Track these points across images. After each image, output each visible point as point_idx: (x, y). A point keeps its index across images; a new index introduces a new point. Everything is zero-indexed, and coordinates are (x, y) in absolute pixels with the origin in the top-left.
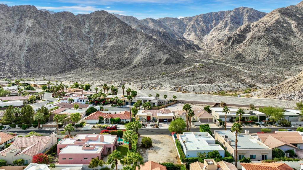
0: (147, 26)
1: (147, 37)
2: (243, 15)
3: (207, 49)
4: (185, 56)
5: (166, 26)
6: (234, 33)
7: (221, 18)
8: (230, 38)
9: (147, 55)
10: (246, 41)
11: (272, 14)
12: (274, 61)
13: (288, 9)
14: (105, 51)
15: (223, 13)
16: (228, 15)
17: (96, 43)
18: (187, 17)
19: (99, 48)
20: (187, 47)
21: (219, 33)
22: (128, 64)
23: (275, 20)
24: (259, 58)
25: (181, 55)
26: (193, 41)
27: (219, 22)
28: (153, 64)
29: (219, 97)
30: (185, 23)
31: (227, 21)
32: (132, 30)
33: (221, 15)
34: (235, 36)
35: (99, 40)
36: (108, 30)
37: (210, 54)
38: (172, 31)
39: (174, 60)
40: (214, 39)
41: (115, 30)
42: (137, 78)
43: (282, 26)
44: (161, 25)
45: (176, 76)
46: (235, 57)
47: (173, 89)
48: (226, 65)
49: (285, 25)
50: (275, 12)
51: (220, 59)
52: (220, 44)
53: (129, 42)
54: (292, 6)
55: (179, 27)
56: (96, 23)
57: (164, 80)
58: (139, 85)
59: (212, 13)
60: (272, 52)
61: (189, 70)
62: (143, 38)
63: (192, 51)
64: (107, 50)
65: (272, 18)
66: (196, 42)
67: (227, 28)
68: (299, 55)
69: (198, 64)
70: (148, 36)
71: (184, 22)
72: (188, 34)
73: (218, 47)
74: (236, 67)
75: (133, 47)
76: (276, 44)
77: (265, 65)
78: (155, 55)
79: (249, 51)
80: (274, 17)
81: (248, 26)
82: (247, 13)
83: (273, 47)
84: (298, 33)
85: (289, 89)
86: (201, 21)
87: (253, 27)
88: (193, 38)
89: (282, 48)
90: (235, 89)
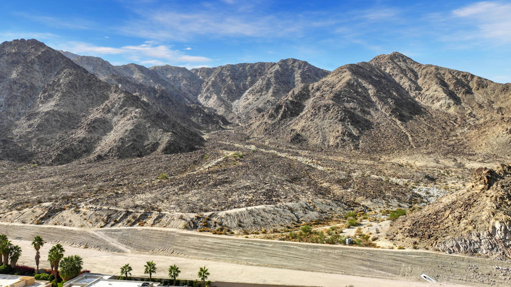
0: (130, 78)
1: (129, 98)
2: (293, 71)
3: (240, 124)
4: (203, 137)
5: (167, 80)
6: (284, 98)
7: (261, 74)
8: (280, 107)
9: (126, 134)
10: (304, 113)
11: (339, 72)
12: (352, 148)
13: (360, 67)
14: (32, 122)
15: (262, 65)
16: (271, 69)
17: (9, 105)
18: (203, 68)
19: (17, 116)
20: (206, 119)
21: (259, 97)
22: (85, 152)
23: (345, 81)
24: (329, 142)
25: (196, 135)
26: (215, 108)
27: (258, 80)
28: (141, 153)
30: (201, 77)
31: (269, 78)
32: (97, 81)
33: (259, 68)
34: (286, 103)
35: (19, 98)
36: (43, 79)
37: (247, 132)
38: (178, 89)
39: (184, 144)
40: (250, 107)
41: (59, 80)
42: (100, 190)
43: (356, 92)
44: (158, 78)
45: (192, 183)
46: (290, 139)
47: (189, 223)
48: (279, 154)
49: (360, 90)
50: (344, 70)
51: (267, 143)
52: (263, 115)
53: (88, 106)
54: (364, 62)
55: (189, 84)
56: (15, 63)
57: (165, 196)
58: (102, 213)
59: (245, 64)
60: (348, 132)
61: (216, 168)
62: (119, 98)
63: (214, 126)
64: (36, 121)
65: (340, 78)
66: (221, 111)
67: (271, 90)
68: (385, 138)
69: (231, 153)
70: (130, 95)
71: (199, 77)
72: (206, 97)
73: (260, 122)
74: (300, 159)
75: (98, 116)
76: (352, 119)
77: (341, 154)
78: (145, 134)
79: (313, 129)
80: (343, 78)
81: (306, 89)
82: (299, 68)
83: (348, 125)
84: (379, 104)
85: (462, 225)
86: (227, 77)
87: (313, 91)
88: (215, 104)
89: (361, 127)
90: (324, 216)
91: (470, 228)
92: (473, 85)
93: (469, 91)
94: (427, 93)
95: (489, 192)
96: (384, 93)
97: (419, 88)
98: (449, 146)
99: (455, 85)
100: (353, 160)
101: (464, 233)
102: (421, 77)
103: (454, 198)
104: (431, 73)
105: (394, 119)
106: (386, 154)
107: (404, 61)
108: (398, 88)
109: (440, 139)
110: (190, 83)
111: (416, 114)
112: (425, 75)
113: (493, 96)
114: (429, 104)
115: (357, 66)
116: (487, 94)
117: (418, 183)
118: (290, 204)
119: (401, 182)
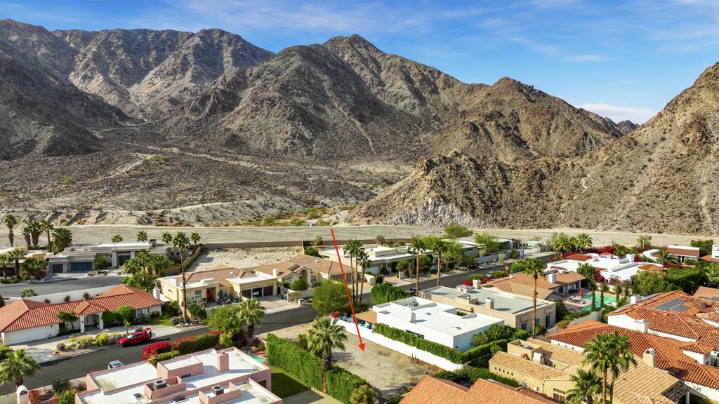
2: (221, 48)
3: (146, 120)
5: (11, 45)
6: (210, 86)
7: (172, 48)
8: (206, 97)
10: (240, 107)
11: (287, 55)
12: (305, 154)
13: (313, 51)
15: (174, 34)
16: (187, 42)
18: (75, 31)
21: (171, 82)
23: (294, 68)
24: (275, 145)
25: (85, 132)
26: (101, 95)
27: (167, 57)
28: (8, 154)
29: (275, 229)
31: (186, 56)
33: (169, 39)
34: (216, 93)
37: (161, 132)
38: (33, 61)
40: (158, 96)
43: (308, 83)
46: (224, 142)
47: (141, 218)
48: (214, 159)
49: (312, 81)
50: (293, 53)
51: (192, 146)
52: (182, 109)
54: (317, 45)
57: (91, 199)
59: (145, 31)
60: (299, 134)
61: (138, 172)
63: (106, 121)
65: (288, 63)
66: (112, 99)
67: (189, 73)
68: (343, 142)
69: (148, 156)
71: (70, 44)
72: (85, 77)
73: (179, 117)
74: (243, 164)
76: (304, 118)
77: (290, 160)
78: (9, 128)
79: (254, 129)
80: (292, 63)
81: (241, 74)
82: (229, 44)
83: (299, 125)
84: (336, 100)
85: (405, 203)
86: (117, 47)
87: (251, 78)
88: (100, 88)
89: (314, 128)
90: (284, 212)
91: (411, 204)
92: (440, 83)
93: (435, 91)
94: (391, 90)
95: (427, 177)
96: (342, 87)
97: (381, 84)
98: (411, 152)
99: (421, 81)
100: (307, 166)
101: (407, 209)
102: (384, 69)
103: (402, 184)
104: (395, 66)
105: (353, 119)
106: (344, 161)
107: (366, 47)
108: (358, 80)
109: (402, 145)
110: (53, 52)
111: (378, 114)
112: (389, 68)
113: (459, 97)
114: (392, 104)
115: (309, 49)
116: (453, 95)
117: (376, 185)
118: (248, 202)
119: (359, 185)
